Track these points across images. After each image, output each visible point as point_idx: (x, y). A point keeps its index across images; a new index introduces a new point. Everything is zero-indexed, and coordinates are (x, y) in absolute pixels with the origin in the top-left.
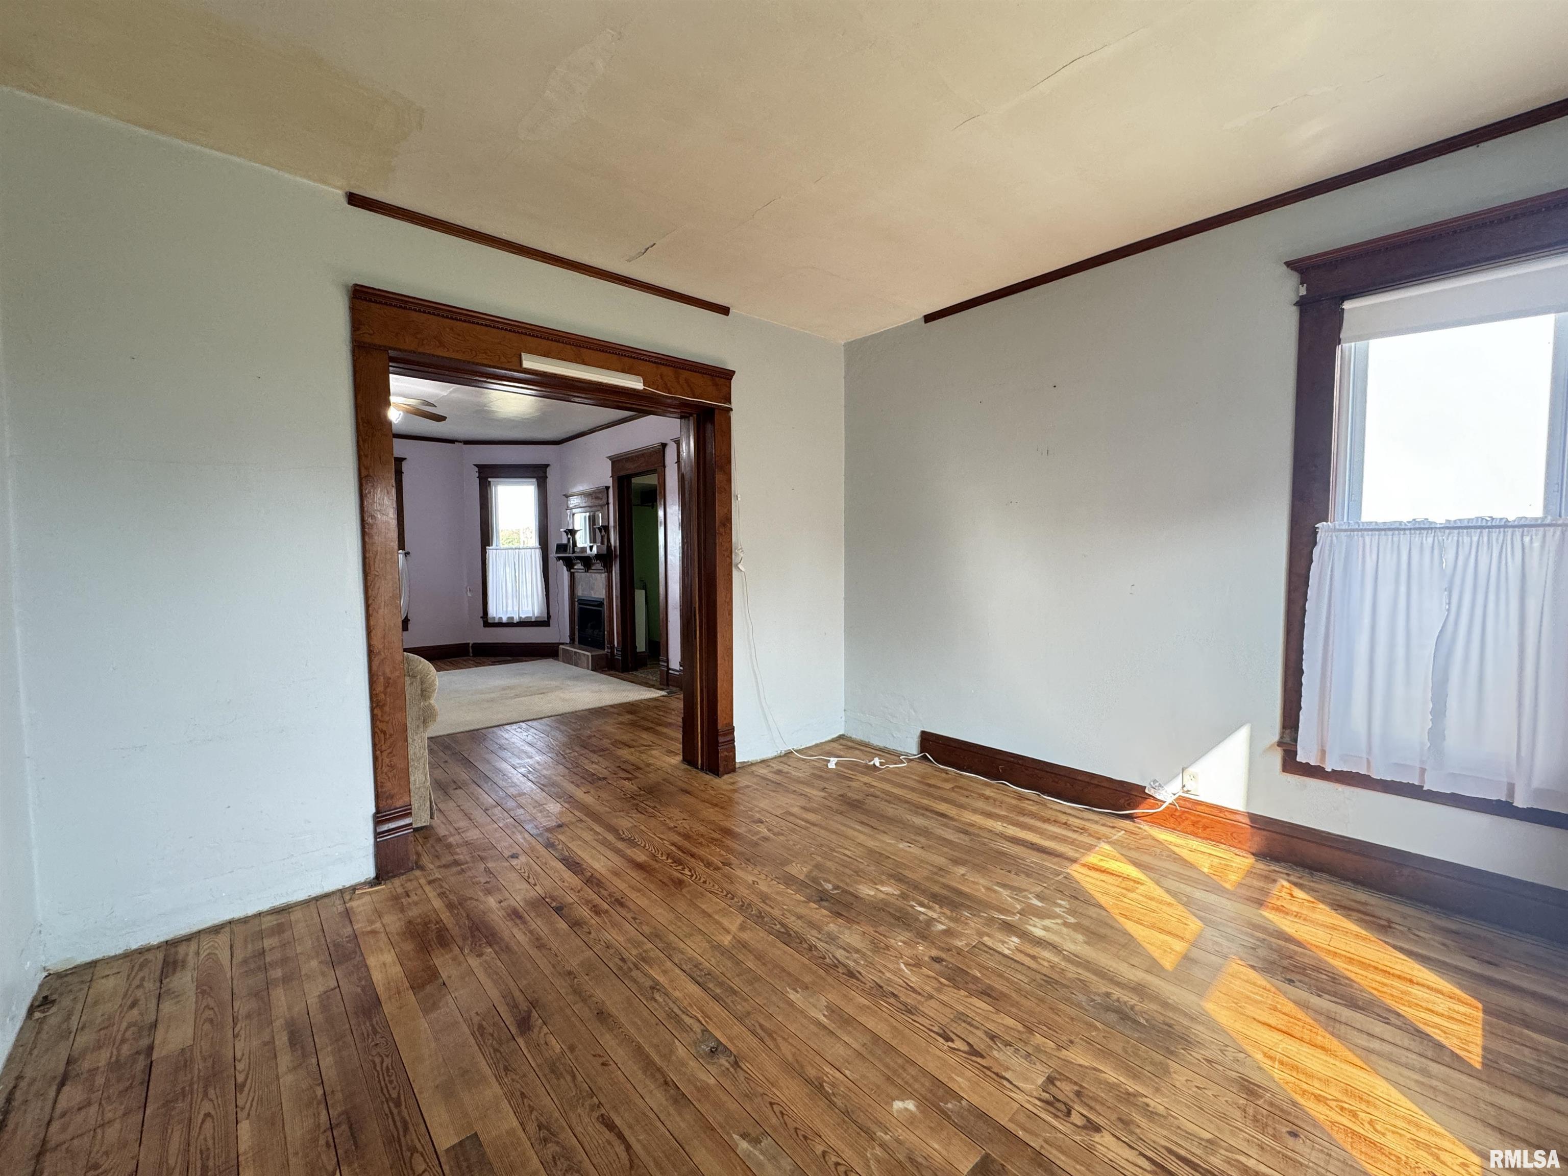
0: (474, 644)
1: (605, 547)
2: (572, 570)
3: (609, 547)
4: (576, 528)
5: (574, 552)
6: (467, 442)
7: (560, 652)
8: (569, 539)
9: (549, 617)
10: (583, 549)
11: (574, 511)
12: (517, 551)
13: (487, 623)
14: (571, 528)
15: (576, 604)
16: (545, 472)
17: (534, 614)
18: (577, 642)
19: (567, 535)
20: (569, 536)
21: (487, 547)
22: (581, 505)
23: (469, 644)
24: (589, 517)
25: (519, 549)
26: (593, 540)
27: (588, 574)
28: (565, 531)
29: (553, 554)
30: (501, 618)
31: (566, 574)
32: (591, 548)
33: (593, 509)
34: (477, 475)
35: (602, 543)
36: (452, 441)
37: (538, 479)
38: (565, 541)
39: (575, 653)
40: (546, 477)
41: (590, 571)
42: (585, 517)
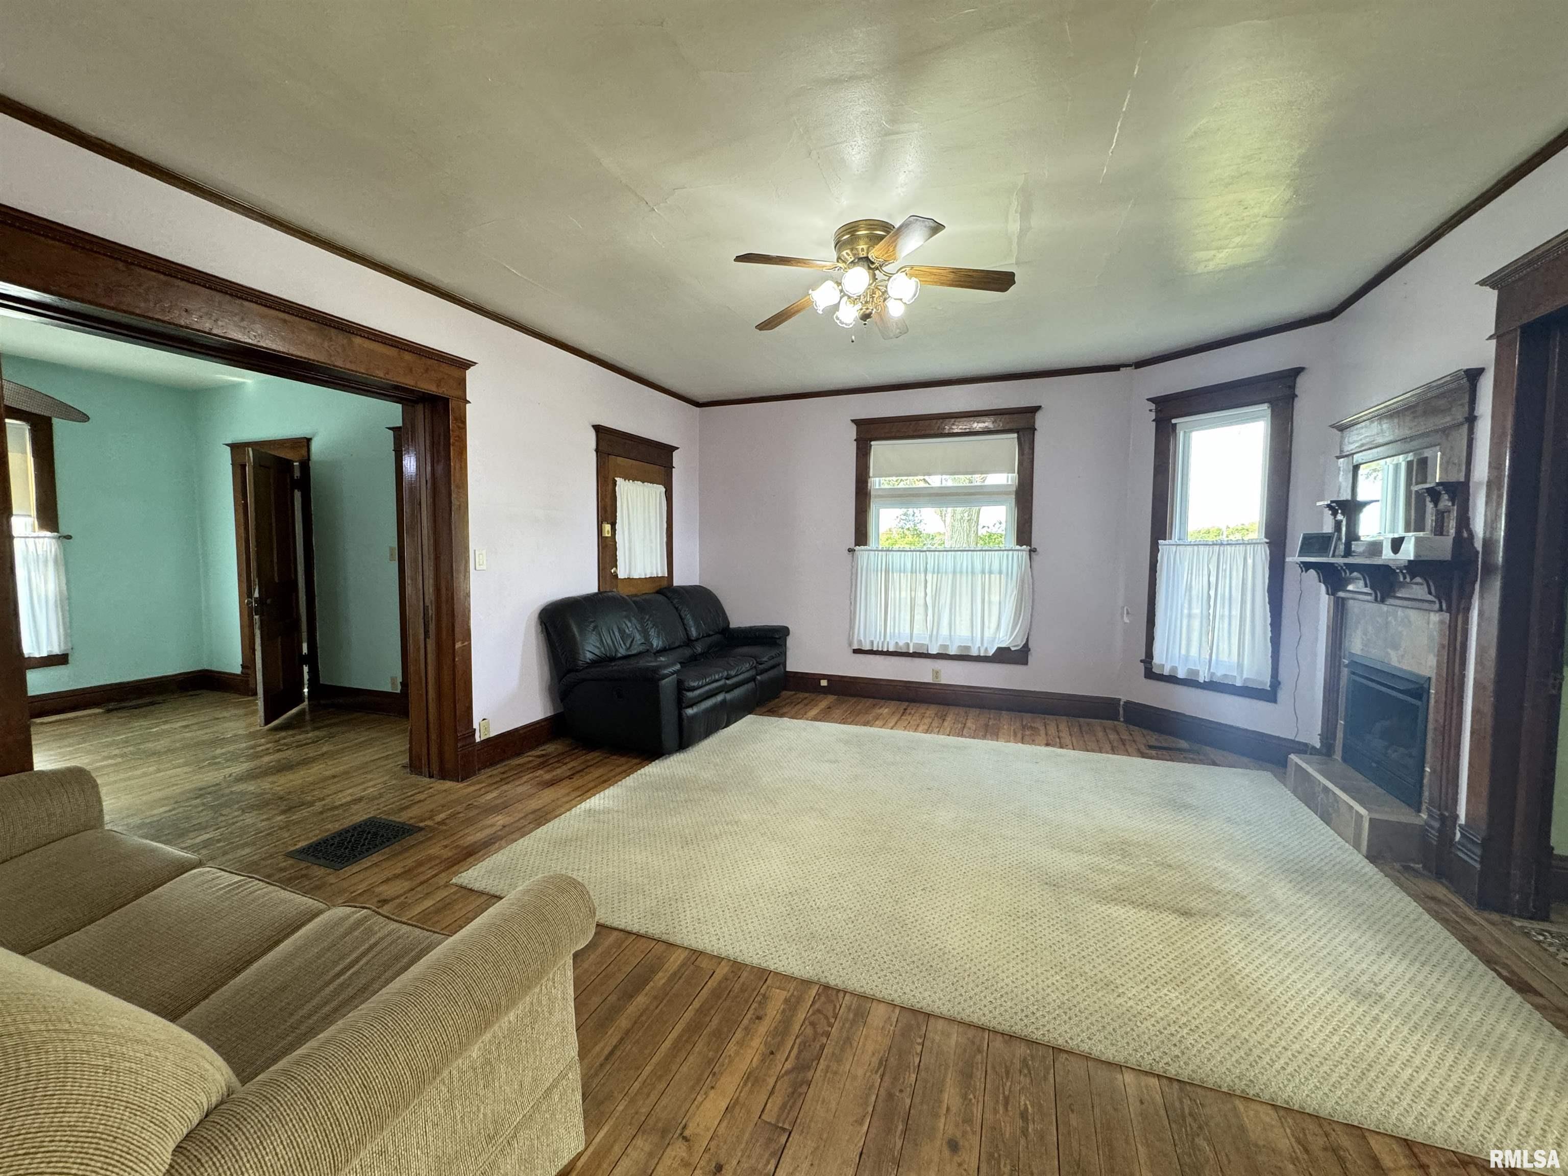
0: (1127, 703)
1: (1447, 542)
2: (1341, 594)
3: (1463, 539)
4: (1360, 497)
5: (1348, 552)
6: (1140, 364)
7: (1291, 770)
8: (1338, 524)
9: (1276, 683)
10: (1375, 548)
11: (1357, 458)
12: (1216, 548)
13: (1150, 674)
14: (1346, 495)
15: (1345, 672)
16: (1293, 387)
17: (1240, 665)
18: (1338, 756)
19: (1335, 514)
20: (1340, 517)
21: (1160, 541)
22: (1381, 440)
23: (1120, 700)
24: (1409, 464)
25: (1221, 544)
26: (1416, 522)
27: (1384, 608)
28: (1329, 506)
29: (1293, 558)
30: (1174, 669)
31: (1324, 601)
32: (1397, 544)
33: (1415, 444)
34: (1153, 415)
35: (1439, 530)
36: (1115, 368)
37: (1273, 403)
38: (1328, 527)
39: (1326, 789)
40: (1294, 396)
41: (1391, 601)
42: (1397, 467)
